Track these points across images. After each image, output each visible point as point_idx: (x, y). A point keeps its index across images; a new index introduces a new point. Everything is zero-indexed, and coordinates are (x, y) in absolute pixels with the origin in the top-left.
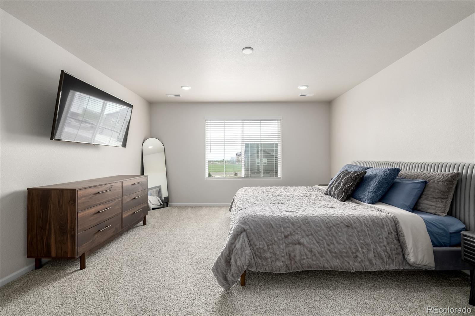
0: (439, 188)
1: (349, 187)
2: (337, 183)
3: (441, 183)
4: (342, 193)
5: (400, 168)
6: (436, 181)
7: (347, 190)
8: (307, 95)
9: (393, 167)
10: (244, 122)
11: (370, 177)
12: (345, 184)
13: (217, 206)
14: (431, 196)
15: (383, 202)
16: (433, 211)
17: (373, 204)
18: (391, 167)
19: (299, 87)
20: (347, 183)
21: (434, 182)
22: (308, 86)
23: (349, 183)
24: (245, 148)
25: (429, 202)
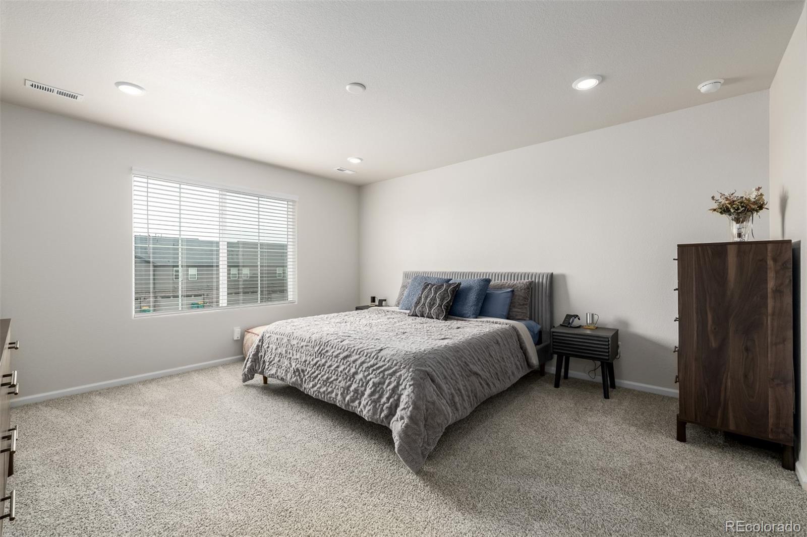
0: (523, 296)
1: (448, 302)
2: (429, 299)
3: (523, 291)
4: (443, 311)
5: (490, 278)
6: (519, 290)
7: (447, 307)
8: (347, 172)
9: (484, 278)
10: (226, 195)
11: (467, 289)
12: (442, 300)
13: (178, 375)
14: (518, 304)
15: (484, 316)
16: (520, 317)
17: (476, 318)
18: (481, 277)
19: (348, 159)
20: (444, 298)
21: (518, 290)
22: (361, 159)
23: (447, 298)
24: (226, 246)
25: (516, 310)
